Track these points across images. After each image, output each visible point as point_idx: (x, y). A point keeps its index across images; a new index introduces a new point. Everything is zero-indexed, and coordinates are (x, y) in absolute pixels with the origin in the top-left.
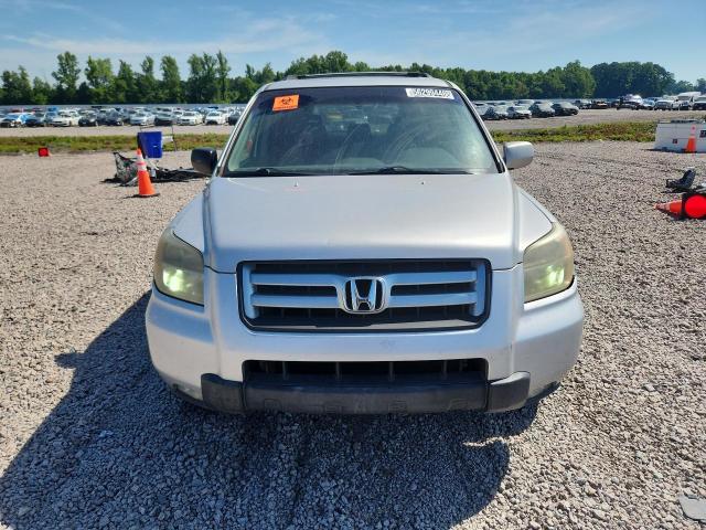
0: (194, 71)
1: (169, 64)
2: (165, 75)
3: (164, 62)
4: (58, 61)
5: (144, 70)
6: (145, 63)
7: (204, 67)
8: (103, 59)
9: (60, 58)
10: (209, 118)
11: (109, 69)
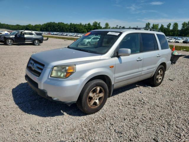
0: (183, 27)
1: (176, 25)
2: (173, 28)
3: (174, 24)
4: (146, 25)
5: (167, 26)
6: (168, 25)
7: (187, 26)
8: (157, 24)
9: (146, 24)
10: (177, 41)
11: (158, 26)
